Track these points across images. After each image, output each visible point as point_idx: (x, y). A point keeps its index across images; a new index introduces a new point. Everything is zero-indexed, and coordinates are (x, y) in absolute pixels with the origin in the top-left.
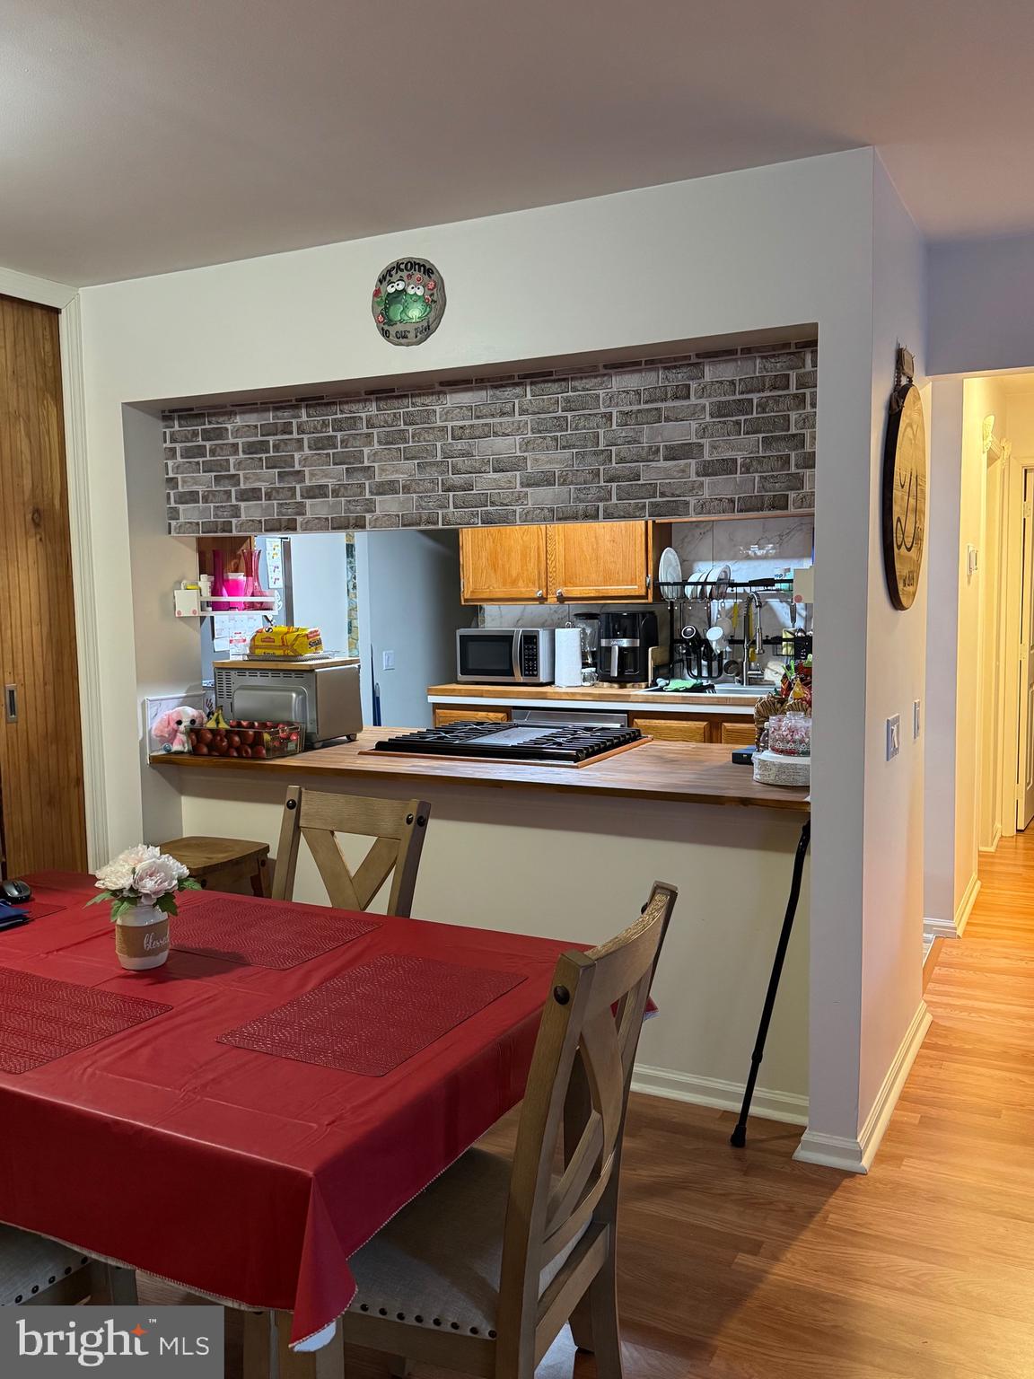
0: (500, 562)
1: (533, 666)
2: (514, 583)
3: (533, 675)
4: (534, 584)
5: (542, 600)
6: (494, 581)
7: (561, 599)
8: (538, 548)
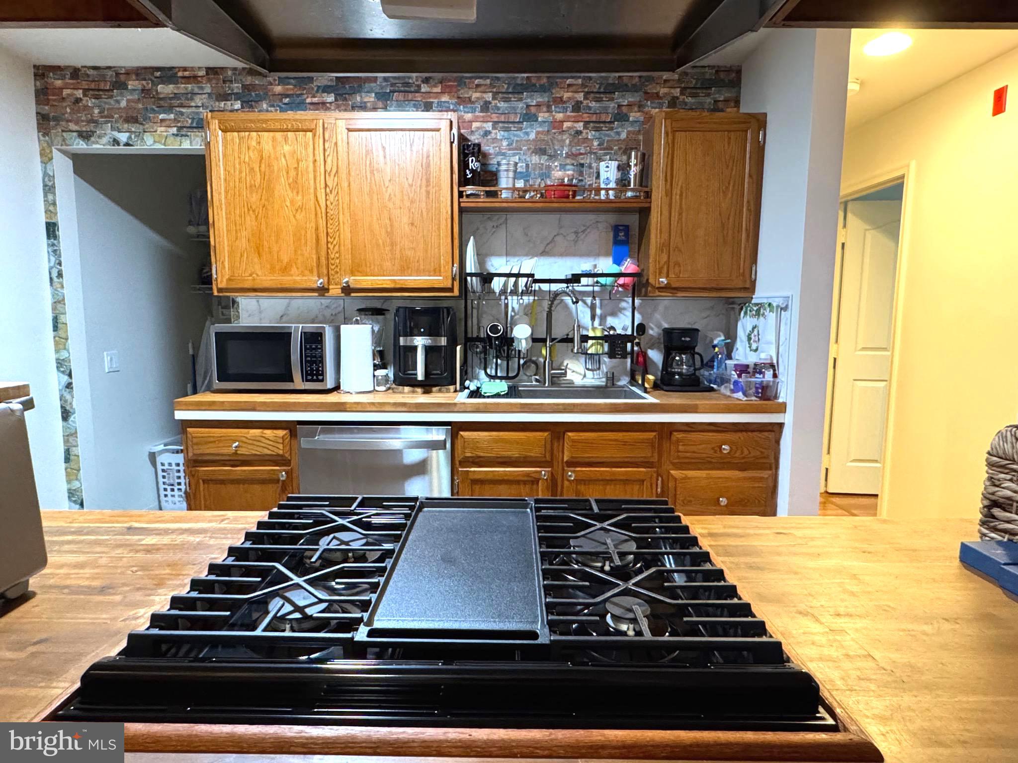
0: (265, 243)
1: (317, 370)
2: (285, 270)
3: (318, 380)
4: (311, 271)
5: (322, 291)
6: (257, 267)
7: (347, 290)
8: (317, 229)
